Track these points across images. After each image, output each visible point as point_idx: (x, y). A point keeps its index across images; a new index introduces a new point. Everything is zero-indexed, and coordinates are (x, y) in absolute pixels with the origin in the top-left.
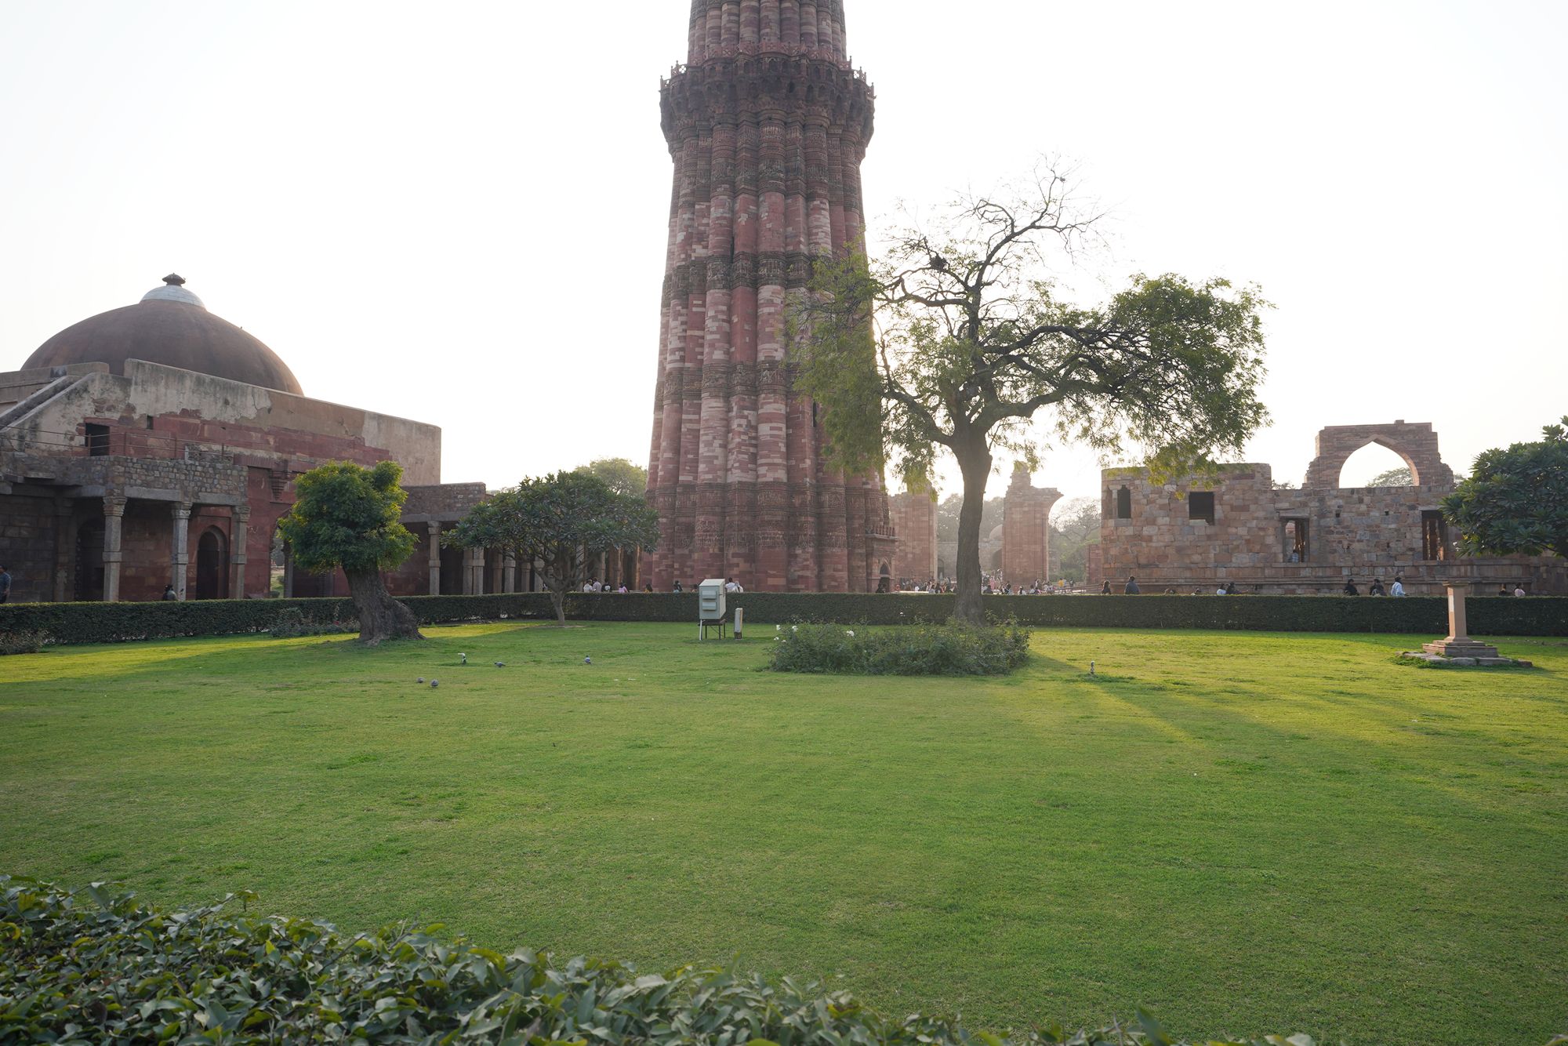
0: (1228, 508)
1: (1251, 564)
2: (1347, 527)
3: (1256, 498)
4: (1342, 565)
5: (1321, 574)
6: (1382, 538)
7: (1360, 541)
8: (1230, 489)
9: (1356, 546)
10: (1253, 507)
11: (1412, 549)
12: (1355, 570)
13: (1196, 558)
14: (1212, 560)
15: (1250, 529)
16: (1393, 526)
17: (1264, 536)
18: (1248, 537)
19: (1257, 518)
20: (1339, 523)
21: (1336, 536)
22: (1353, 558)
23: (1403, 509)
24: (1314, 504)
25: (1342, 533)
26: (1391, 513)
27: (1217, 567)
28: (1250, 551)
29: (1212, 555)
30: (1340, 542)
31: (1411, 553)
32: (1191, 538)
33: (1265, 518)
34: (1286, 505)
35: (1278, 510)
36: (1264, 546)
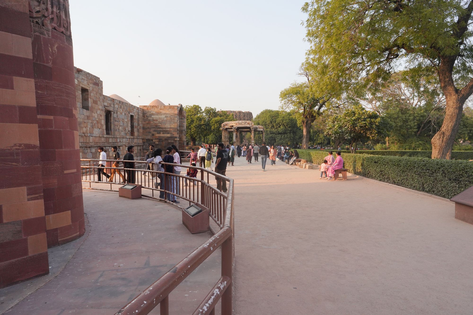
0: (92, 100)
1: (98, 135)
2: (118, 119)
3: (99, 98)
4: (118, 137)
5: (113, 141)
6: (125, 125)
7: (121, 126)
8: (93, 90)
9: (121, 128)
10: (99, 102)
11: (129, 131)
12: (120, 139)
13: (84, 129)
14: (89, 132)
15: (98, 114)
16: (126, 120)
17: (101, 119)
18: (97, 120)
19: (99, 109)
20: (117, 117)
21: (117, 123)
22: (120, 134)
23: (128, 113)
24: (112, 106)
25: (118, 122)
26: (126, 114)
27: (90, 136)
28: (98, 127)
29: (88, 128)
30: (117, 126)
31: (129, 133)
32: (83, 116)
33: (102, 110)
34: (106, 104)
35: (105, 106)
36: (101, 125)
